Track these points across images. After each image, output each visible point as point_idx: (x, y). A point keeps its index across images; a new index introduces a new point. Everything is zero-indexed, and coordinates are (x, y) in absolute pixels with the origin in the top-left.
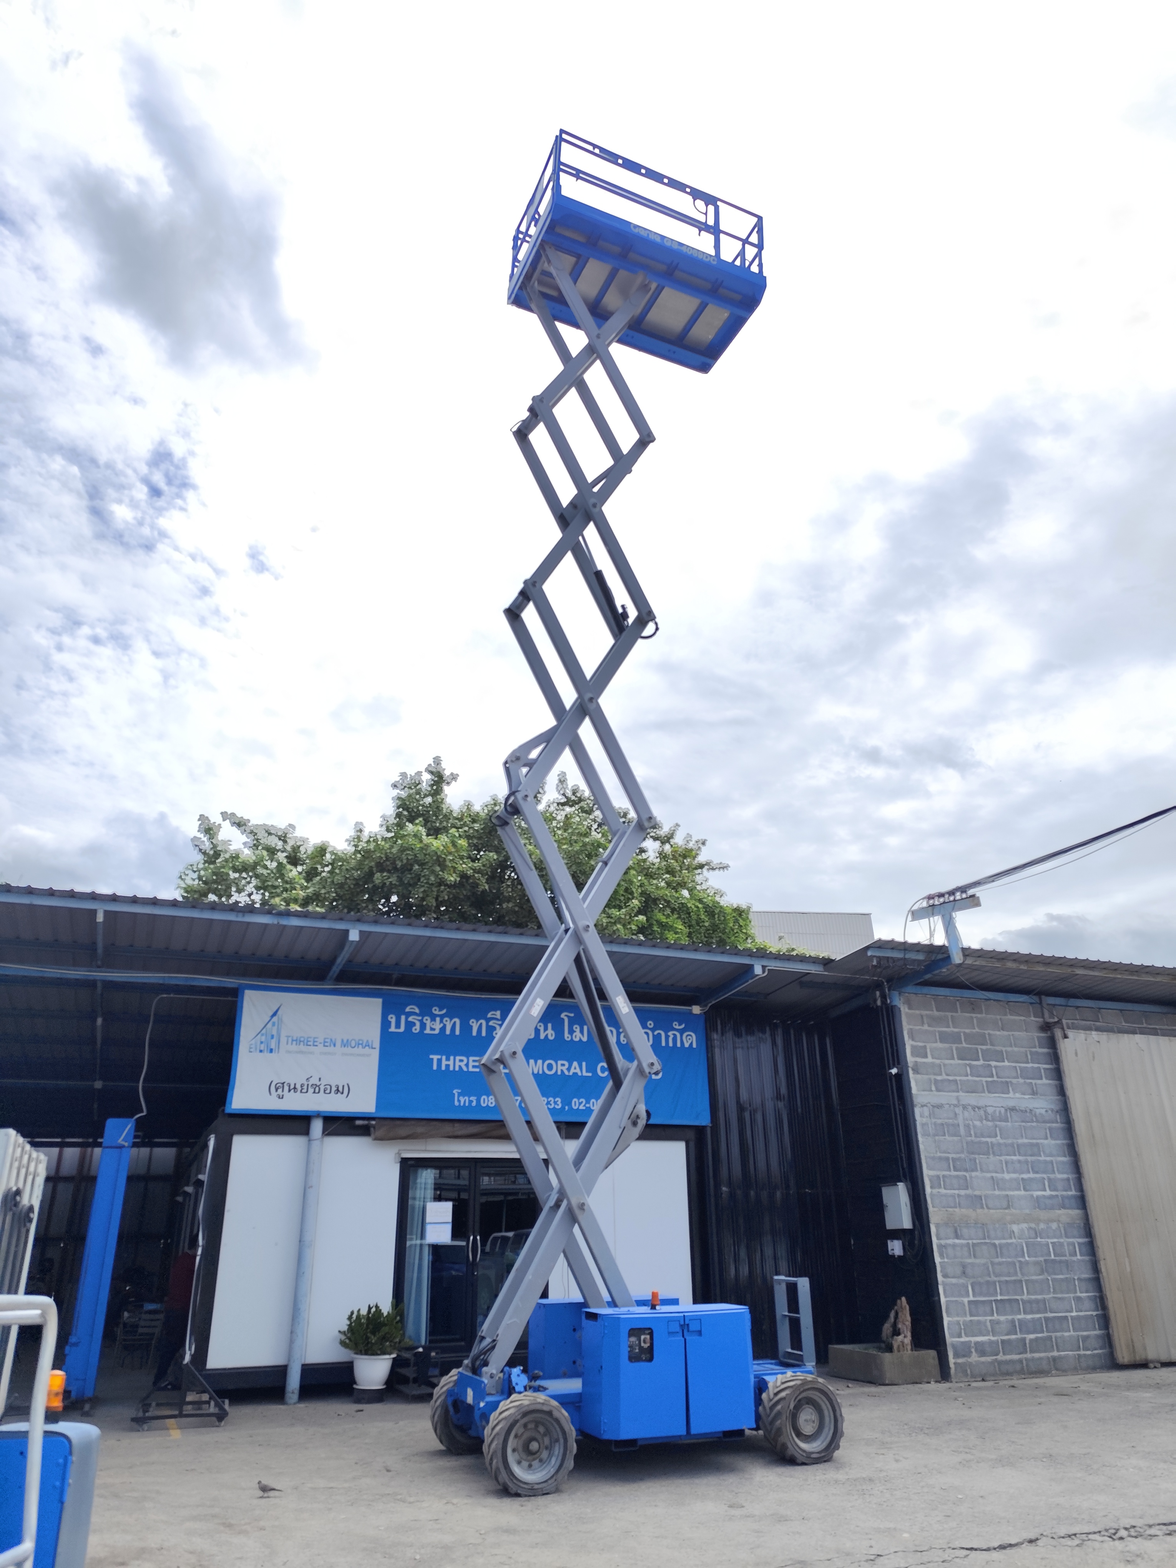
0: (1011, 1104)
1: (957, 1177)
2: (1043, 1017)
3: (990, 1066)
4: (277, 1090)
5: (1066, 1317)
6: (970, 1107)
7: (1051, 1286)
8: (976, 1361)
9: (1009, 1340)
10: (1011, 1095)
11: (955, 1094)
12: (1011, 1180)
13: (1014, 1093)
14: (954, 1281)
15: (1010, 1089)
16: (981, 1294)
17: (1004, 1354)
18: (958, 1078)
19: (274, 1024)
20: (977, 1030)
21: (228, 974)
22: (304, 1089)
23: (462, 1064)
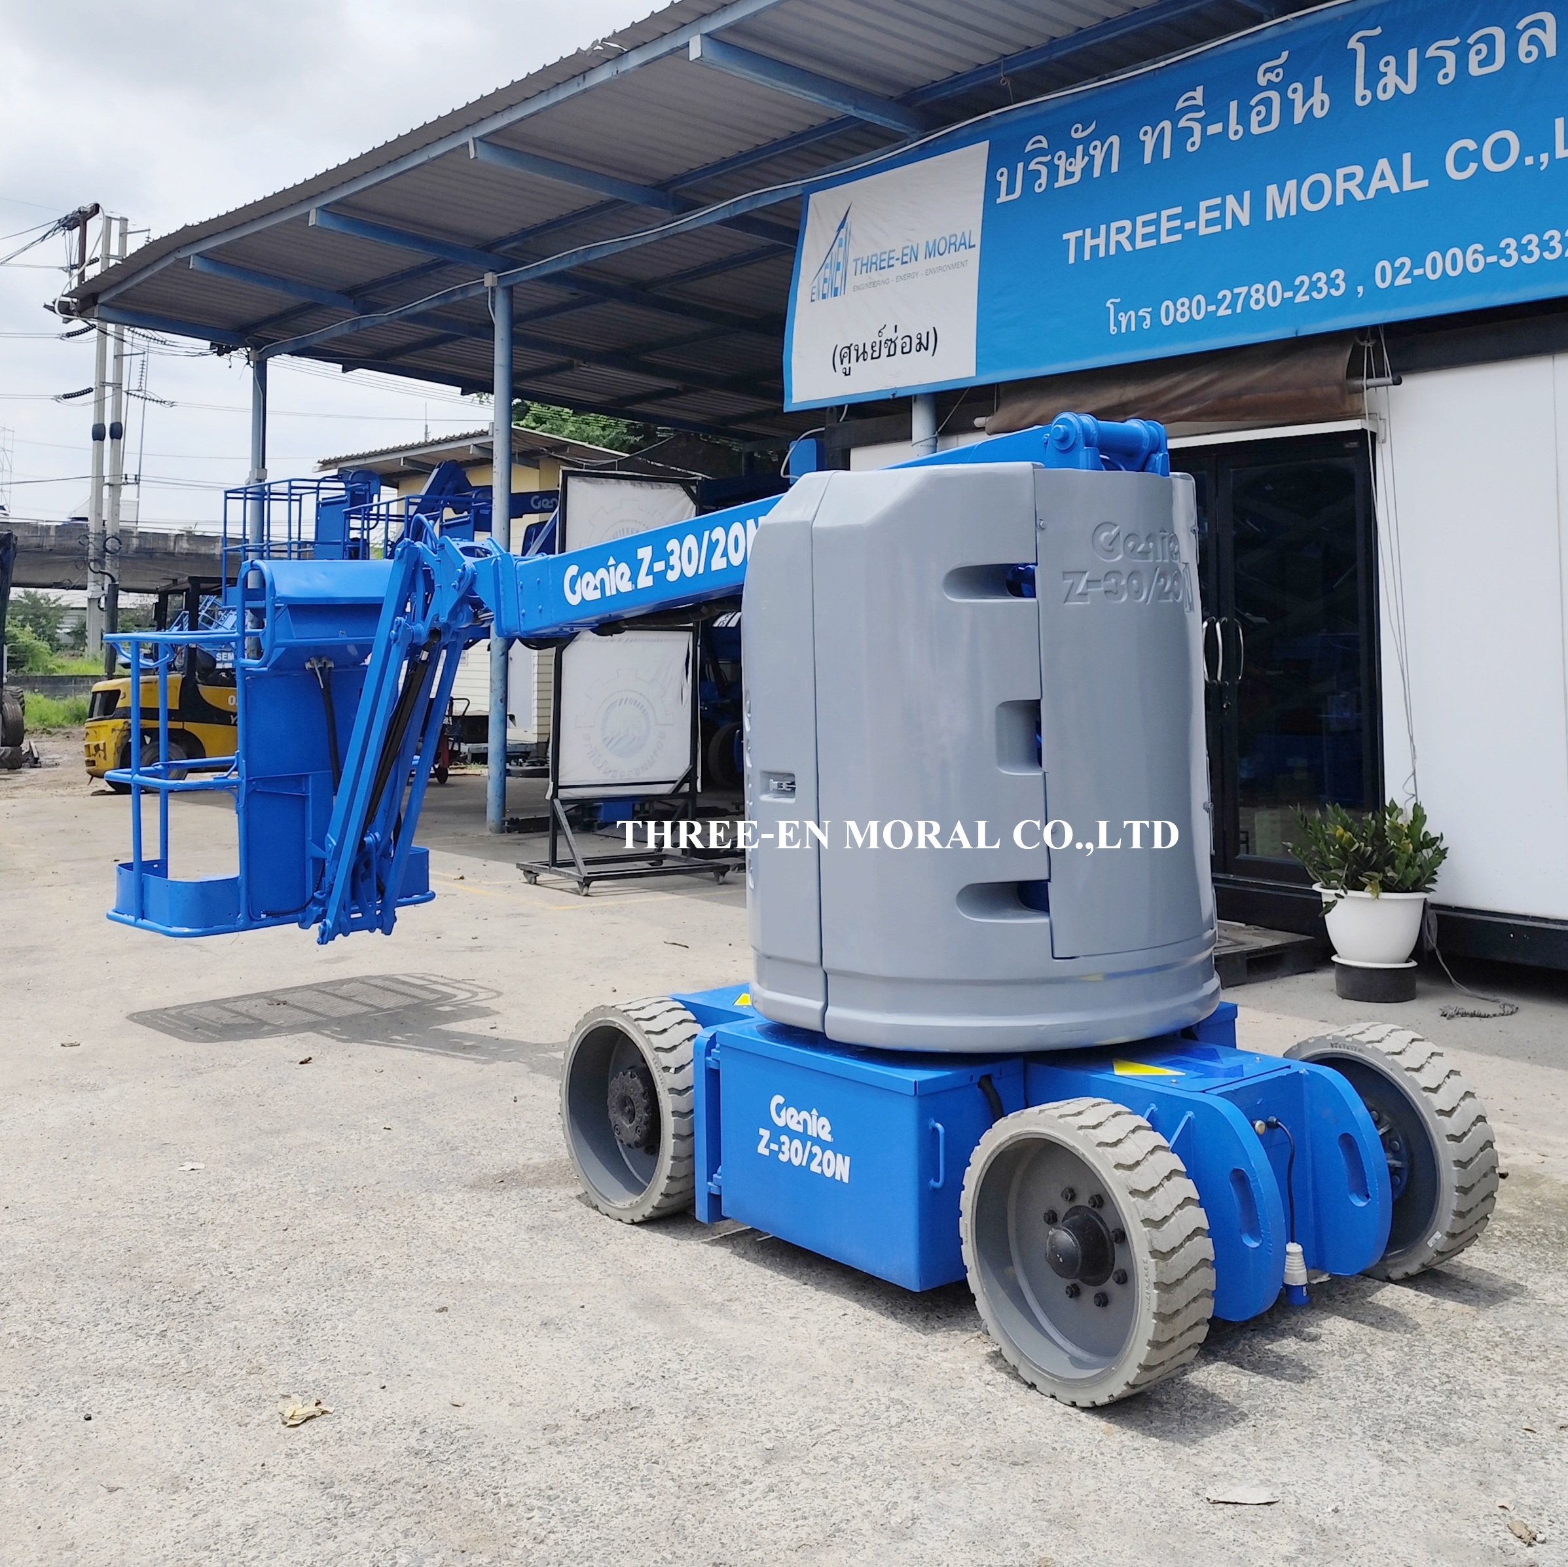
4: (842, 364)
19: (840, 247)
22: (875, 352)
23: (1122, 238)
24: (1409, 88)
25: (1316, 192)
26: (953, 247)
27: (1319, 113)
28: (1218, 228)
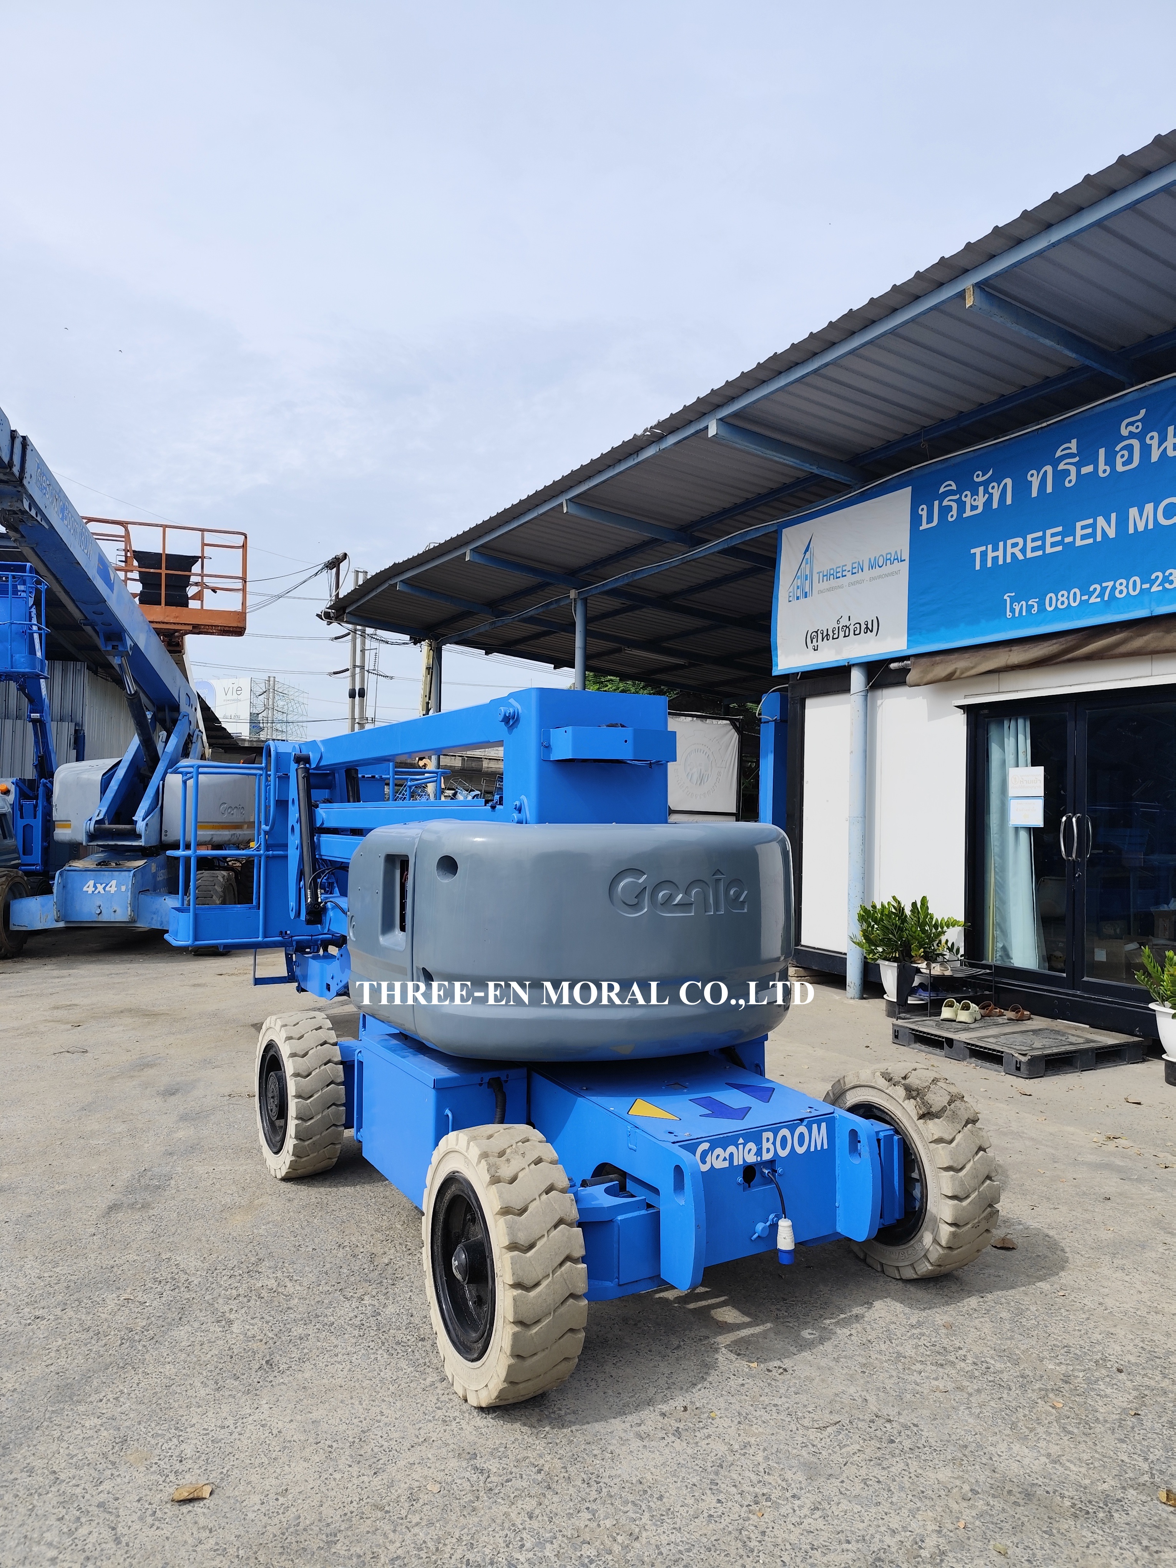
4: (812, 643)
19: (807, 563)
22: (835, 634)
23: (1016, 551)
25: (1170, 511)
26: (889, 562)
27: (1171, 453)
28: (1091, 541)
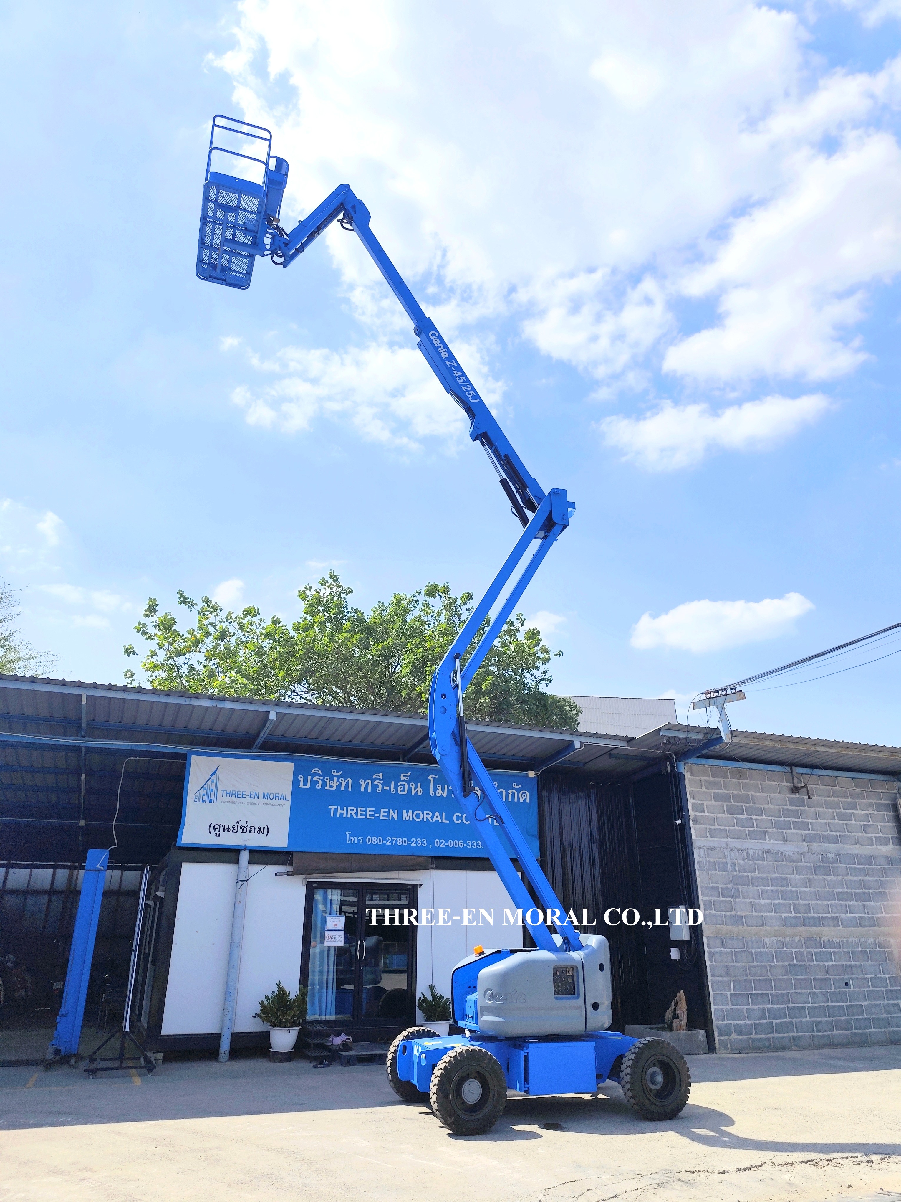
0: (767, 847)
1: (725, 901)
2: (793, 783)
3: (751, 819)
4: (215, 831)
5: (804, 1008)
6: (736, 850)
7: (793, 984)
8: (734, 1039)
9: (761, 1023)
10: (767, 841)
11: (725, 840)
12: (765, 904)
13: (770, 840)
14: (720, 979)
15: (767, 836)
16: (740, 989)
17: (756, 1034)
18: (727, 828)
19: (213, 782)
20: (743, 792)
21: (179, 743)
22: (234, 829)
24: (445, 795)
25: (418, 816)
26: (277, 798)
27: (419, 794)
28: (387, 818)
